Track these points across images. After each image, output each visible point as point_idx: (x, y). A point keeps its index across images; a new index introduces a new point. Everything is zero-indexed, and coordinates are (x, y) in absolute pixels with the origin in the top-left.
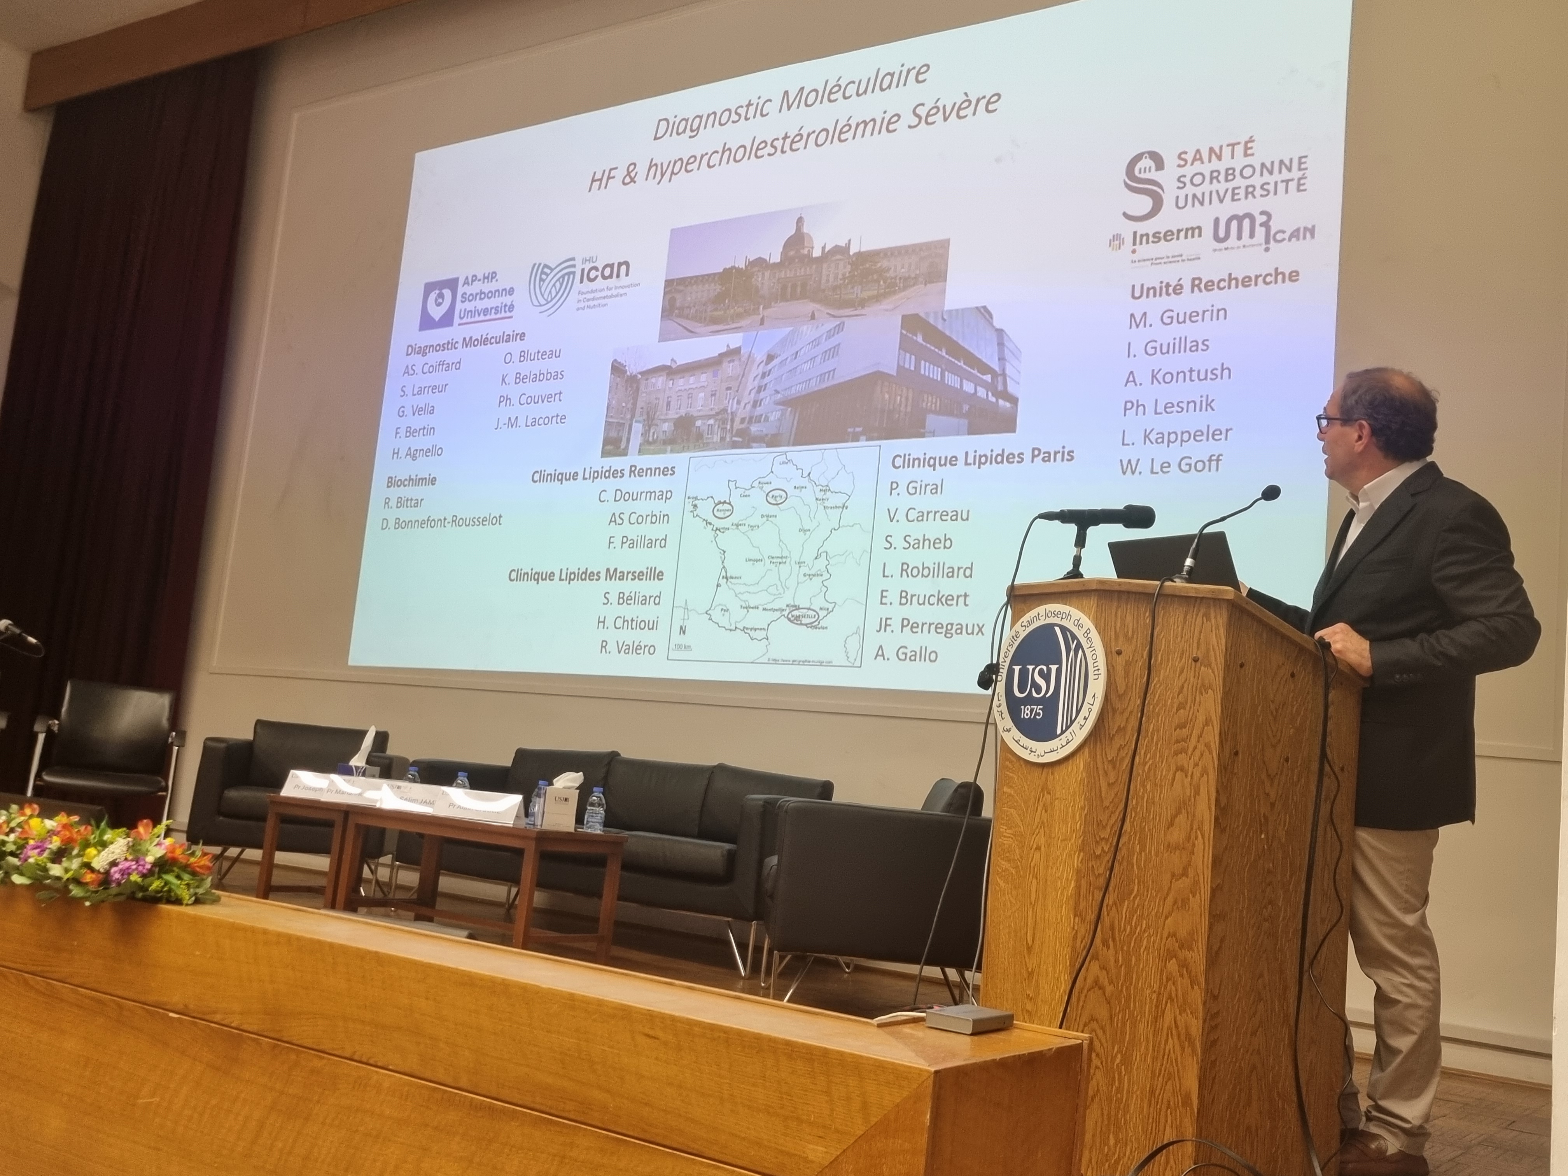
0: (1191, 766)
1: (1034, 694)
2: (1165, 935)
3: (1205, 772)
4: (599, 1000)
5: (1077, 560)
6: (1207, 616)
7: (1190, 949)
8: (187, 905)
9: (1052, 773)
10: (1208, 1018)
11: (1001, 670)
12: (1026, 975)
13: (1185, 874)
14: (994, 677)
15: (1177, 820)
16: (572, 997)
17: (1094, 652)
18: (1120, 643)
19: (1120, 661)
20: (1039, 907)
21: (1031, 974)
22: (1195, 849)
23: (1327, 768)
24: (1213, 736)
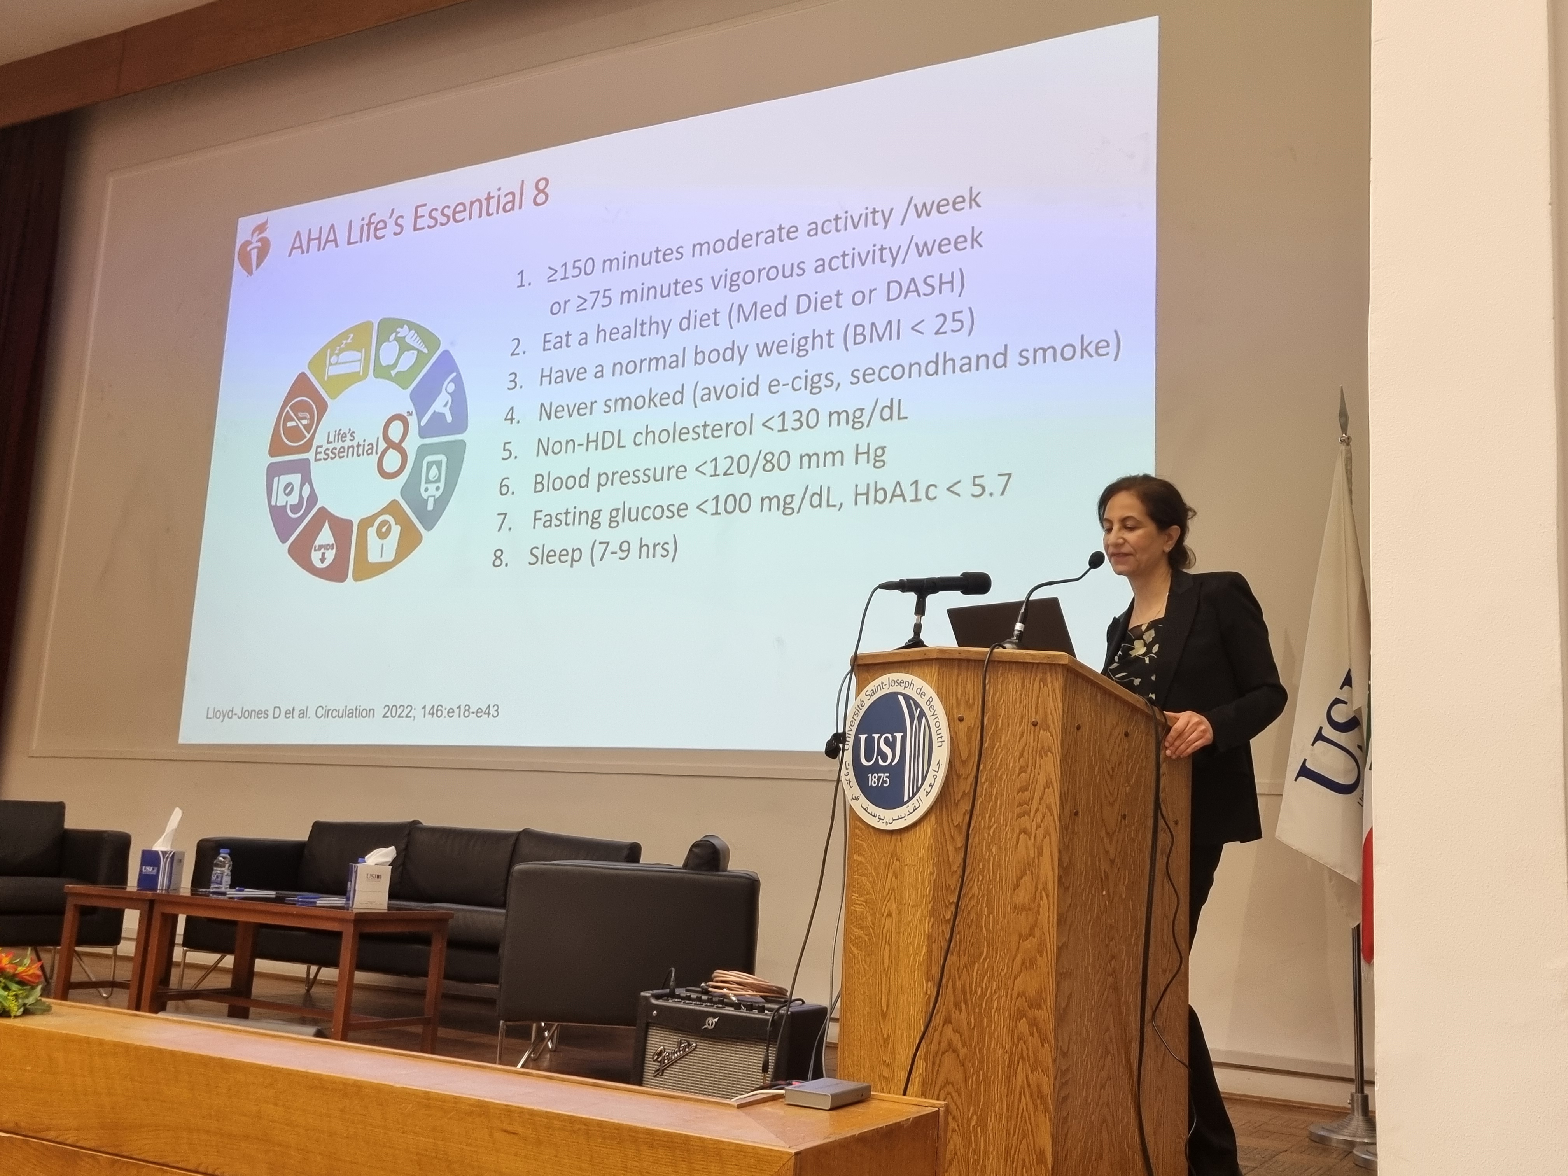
0: (1034, 827)
1: (881, 762)
2: (1015, 996)
3: (1047, 834)
4: (455, 1098)
5: (918, 628)
6: (1043, 680)
7: (1039, 1007)
8: (15, 1017)
9: (901, 840)
10: (1059, 1074)
11: (848, 739)
12: (881, 1041)
13: (1031, 934)
14: (841, 746)
15: (1023, 881)
16: (427, 1095)
17: (937, 720)
18: (962, 709)
19: (962, 727)
20: (893, 973)
21: (886, 1040)
22: (1041, 910)
23: (1161, 823)
24: (1053, 797)
